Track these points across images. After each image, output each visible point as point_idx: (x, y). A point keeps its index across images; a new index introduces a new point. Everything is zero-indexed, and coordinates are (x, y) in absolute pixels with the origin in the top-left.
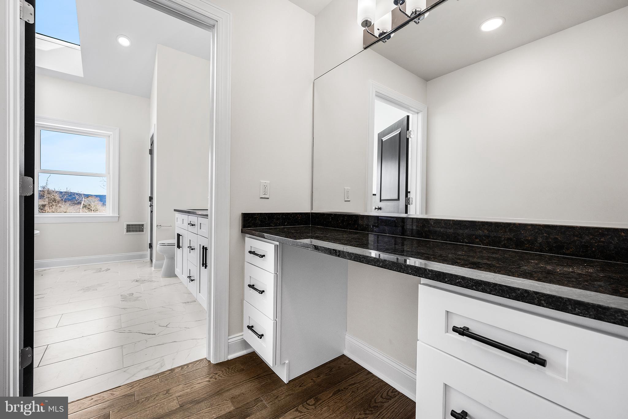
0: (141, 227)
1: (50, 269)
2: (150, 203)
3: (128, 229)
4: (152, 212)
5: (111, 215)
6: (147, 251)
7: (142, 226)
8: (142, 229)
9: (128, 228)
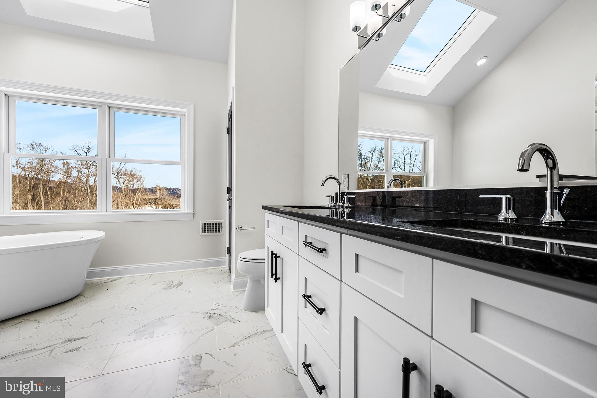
0: (218, 226)
1: (121, 278)
2: (227, 195)
3: (204, 229)
4: (230, 207)
5: (186, 212)
6: (226, 257)
7: (220, 225)
8: (220, 228)
9: (204, 227)
